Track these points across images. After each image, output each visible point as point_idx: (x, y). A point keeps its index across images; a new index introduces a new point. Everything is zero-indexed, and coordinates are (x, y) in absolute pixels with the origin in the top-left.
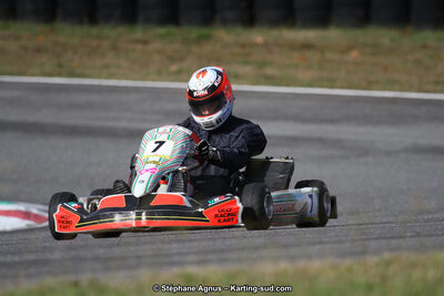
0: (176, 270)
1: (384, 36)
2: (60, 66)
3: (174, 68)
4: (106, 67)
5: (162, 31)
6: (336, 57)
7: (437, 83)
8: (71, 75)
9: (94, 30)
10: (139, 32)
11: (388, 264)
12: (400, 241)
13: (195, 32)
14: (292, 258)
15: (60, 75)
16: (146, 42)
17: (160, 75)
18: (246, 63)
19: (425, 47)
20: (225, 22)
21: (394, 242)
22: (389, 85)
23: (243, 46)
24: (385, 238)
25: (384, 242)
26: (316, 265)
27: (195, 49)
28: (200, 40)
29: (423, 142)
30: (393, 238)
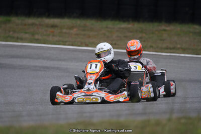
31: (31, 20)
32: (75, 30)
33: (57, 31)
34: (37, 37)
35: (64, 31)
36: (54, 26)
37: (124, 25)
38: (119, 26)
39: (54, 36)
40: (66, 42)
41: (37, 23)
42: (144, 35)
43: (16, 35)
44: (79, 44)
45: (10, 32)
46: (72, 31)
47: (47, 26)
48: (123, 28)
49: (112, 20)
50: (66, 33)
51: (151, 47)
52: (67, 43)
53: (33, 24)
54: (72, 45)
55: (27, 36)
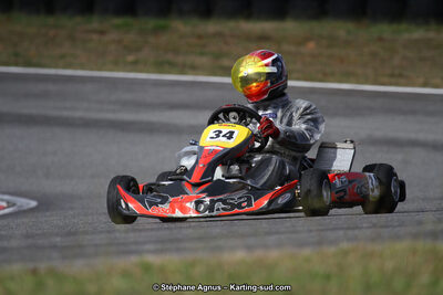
0: (134, 259)
1: (340, 29)
2: (16, 55)
3: (131, 58)
4: (62, 57)
5: (118, 21)
6: (292, 48)
7: (392, 76)
8: (28, 64)
9: (51, 20)
10: (95, 23)
11: (346, 253)
12: (356, 232)
13: (151, 23)
14: (249, 248)
15: (16, 65)
16: (102, 33)
17: (116, 65)
18: (202, 54)
19: (380, 39)
21: (350, 233)
22: (346, 77)
23: (200, 37)
24: (342, 229)
25: (341, 233)
26: (274, 254)
27: (152, 39)
28: (157, 31)
29: (378, 134)
30: (348, 228)
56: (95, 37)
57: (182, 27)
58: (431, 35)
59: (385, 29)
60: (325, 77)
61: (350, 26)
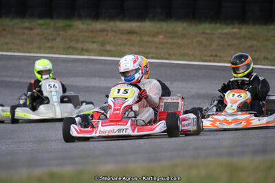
1: (179, 27)
3: (48, 45)
4: (7, 44)
5: (41, 22)
6: (150, 39)
7: (211, 56)
10: (26, 23)
13: (60, 23)
16: (31, 29)
18: (94, 42)
19: (204, 33)
20: (80, 17)
22: (183, 57)
23: (92, 32)
27: (61, 33)
28: (65, 28)
31: (99, 25)
32: (161, 37)
33: (135, 38)
34: (108, 47)
35: (146, 38)
36: (131, 32)
37: (227, 29)
38: (220, 31)
39: (132, 45)
40: (148, 53)
41: (109, 28)
42: (255, 42)
43: (79, 46)
44: (166, 56)
45: (71, 41)
46: (156, 39)
47: (122, 32)
48: (226, 34)
49: (210, 23)
50: (147, 42)
51: (266, 58)
52: (150, 56)
53: (102, 31)
54: (158, 58)
55: (95, 46)
56: (27, 31)
57: (81, 26)
58: (235, 30)
59: (207, 27)
60: (169, 57)
61: (185, 25)
